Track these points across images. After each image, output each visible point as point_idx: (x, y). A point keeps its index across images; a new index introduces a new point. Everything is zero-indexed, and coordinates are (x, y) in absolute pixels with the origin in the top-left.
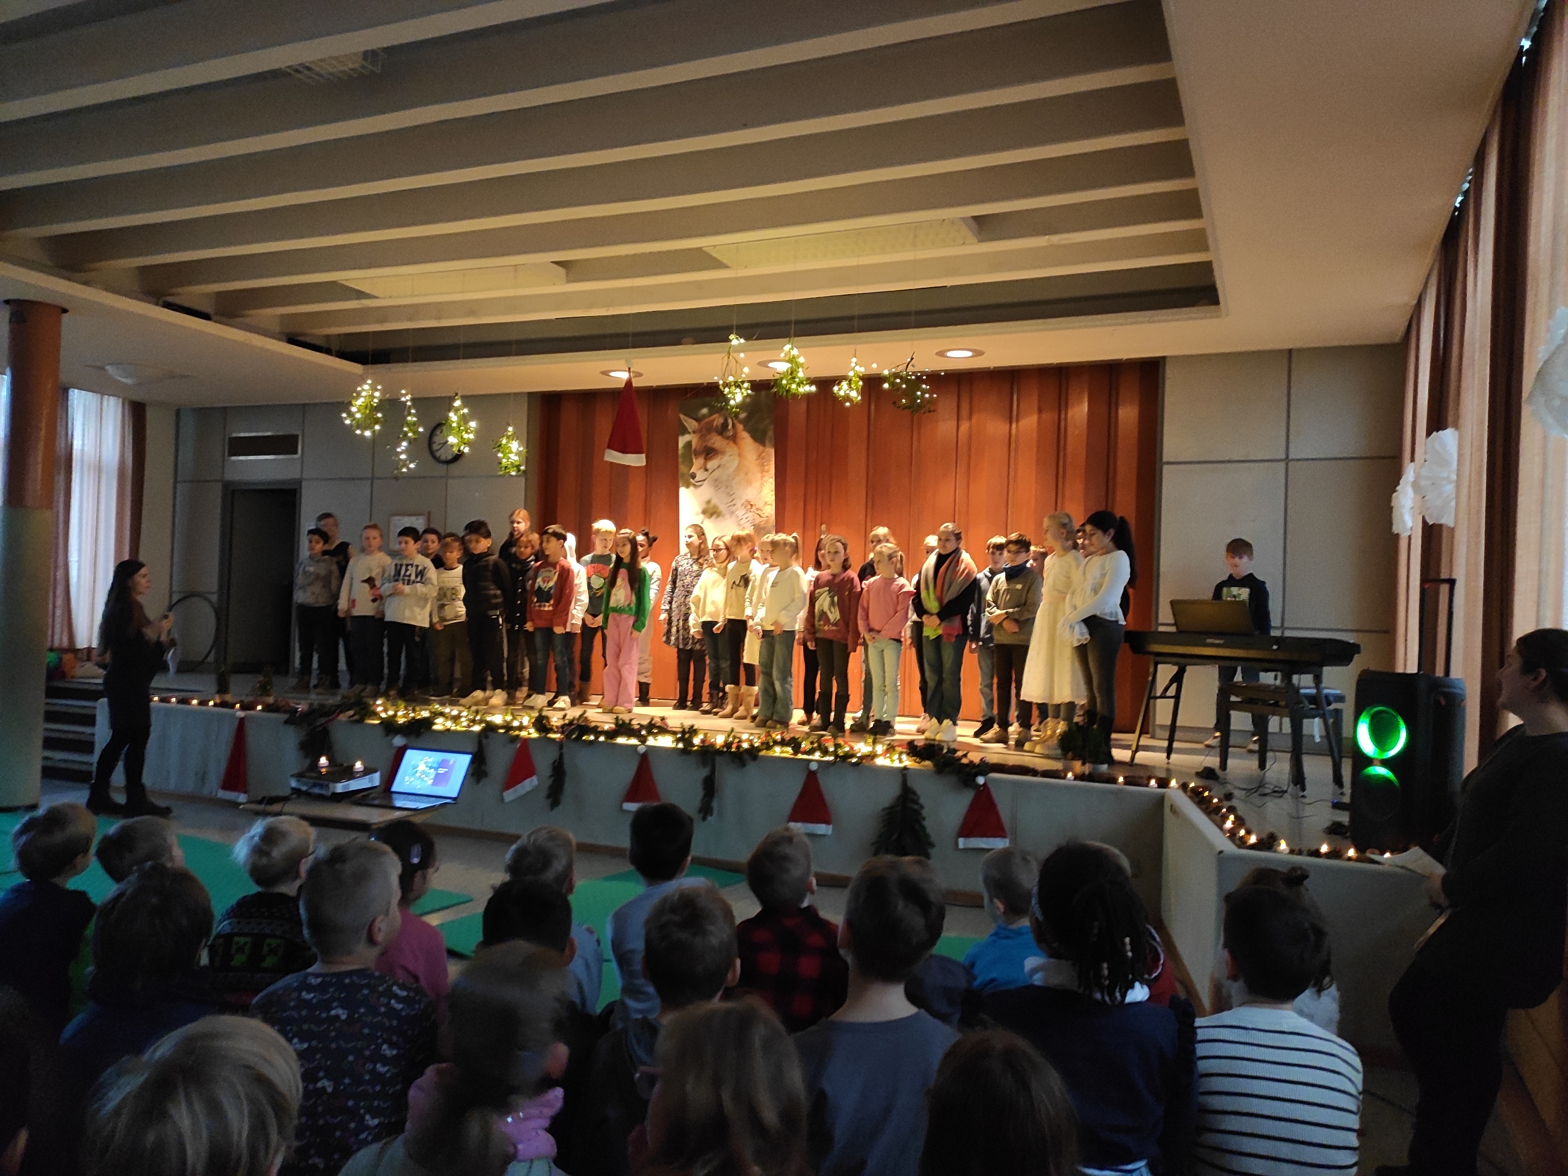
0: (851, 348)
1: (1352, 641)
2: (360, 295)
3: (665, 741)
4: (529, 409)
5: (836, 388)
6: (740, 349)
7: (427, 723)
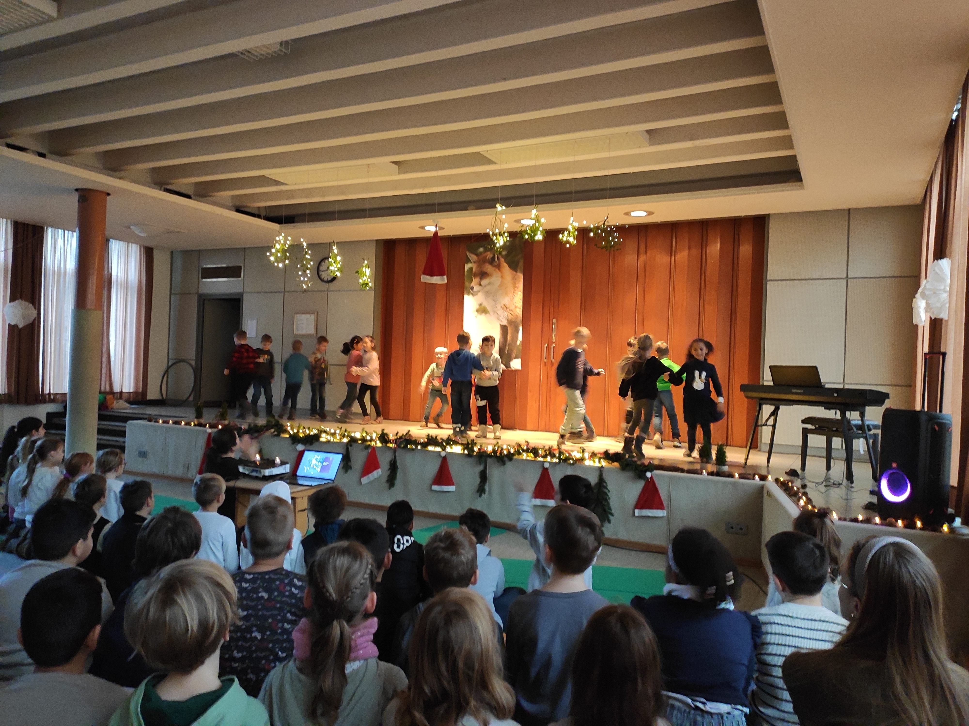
0: (570, 211)
1: (884, 391)
2: (277, 183)
3: (457, 449)
4: (376, 249)
5: (561, 236)
6: (502, 213)
7: (316, 437)
